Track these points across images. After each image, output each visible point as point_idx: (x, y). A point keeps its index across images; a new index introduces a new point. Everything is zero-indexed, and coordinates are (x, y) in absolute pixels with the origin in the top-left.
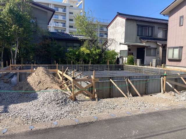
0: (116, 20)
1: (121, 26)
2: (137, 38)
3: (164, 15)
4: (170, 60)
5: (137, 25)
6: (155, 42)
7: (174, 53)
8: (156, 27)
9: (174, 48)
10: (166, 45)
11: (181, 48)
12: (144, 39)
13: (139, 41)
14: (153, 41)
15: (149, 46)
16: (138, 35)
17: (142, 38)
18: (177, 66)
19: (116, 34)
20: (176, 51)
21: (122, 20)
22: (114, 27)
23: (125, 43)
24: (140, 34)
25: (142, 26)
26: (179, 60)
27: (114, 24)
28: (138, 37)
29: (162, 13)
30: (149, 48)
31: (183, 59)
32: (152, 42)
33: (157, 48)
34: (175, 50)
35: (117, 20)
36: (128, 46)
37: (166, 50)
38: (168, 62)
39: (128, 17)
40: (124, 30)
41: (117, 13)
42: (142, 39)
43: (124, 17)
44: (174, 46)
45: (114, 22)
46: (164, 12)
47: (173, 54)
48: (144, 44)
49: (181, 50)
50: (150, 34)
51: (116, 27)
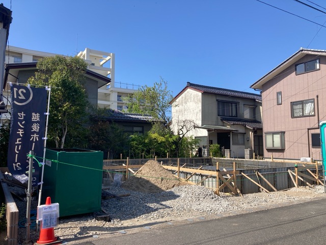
0: (186, 92)
1: (194, 101)
2: (217, 118)
3: (255, 89)
4: (269, 150)
5: (217, 100)
6: (243, 125)
7: (274, 140)
8: (241, 103)
9: (274, 133)
10: (261, 129)
11: (283, 133)
12: (228, 120)
13: (220, 123)
14: (241, 123)
15: (237, 131)
16: (218, 115)
17: (225, 118)
18: (280, 158)
19: (186, 113)
20: (277, 138)
21: (195, 94)
22: (182, 103)
23: (203, 126)
24: (221, 114)
25: (223, 102)
26: (282, 150)
27: (182, 98)
28: (219, 117)
29: (252, 87)
30: (235, 133)
31: (286, 148)
32: (239, 125)
33: (245, 133)
34: (274, 136)
35: (188, 92)
36: (209, 130)
37: (262, 136)
38: (266, 153)
39: (206, 90)
40: (201, 108)
41: (188, 83)
42: (225, 120)
43: (199, 90)
44: (273, 130)
45: (183, 95)
46: (255, 85)
47: (273, 142)
48: (228, 128)
49: (283, 136)
50: (234, 114)
51: (186, 103)
